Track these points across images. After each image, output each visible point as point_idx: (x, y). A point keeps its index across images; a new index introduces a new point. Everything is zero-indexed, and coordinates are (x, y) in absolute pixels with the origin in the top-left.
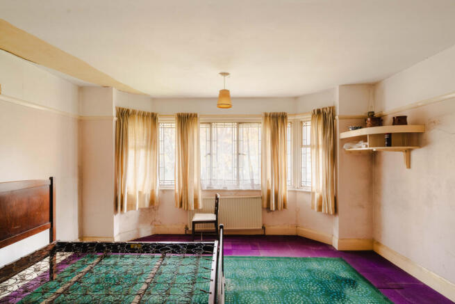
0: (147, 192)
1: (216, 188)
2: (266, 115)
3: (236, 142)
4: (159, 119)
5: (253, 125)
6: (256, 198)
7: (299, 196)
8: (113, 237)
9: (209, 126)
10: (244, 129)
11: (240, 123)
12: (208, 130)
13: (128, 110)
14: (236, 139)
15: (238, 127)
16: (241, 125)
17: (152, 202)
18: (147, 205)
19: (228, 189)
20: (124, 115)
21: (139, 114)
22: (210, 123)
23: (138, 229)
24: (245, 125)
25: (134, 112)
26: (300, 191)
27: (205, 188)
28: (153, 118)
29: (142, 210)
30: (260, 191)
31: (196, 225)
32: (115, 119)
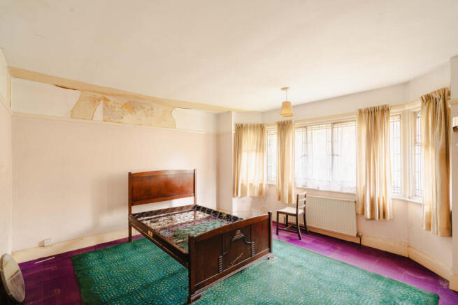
0: (257, 184)
1: (310, 187)
2: (360, 112)
3: (330, 143)
4: (267, 128)
5: (349, 124)
6: (349, 202)
7: (412, 208)
8: (232, 212)
9: (304, 129)
10: (339, 129)
11: (334, 124)
12: (304, 133)
13: (242, 125)
14: (330, 140)
15: (332, 128)
16: (336, 126)
17: (261, 193)
18: (256, 194)
19: (321, 189)
20: (240, 128)
21: (251, 126)
22: (305, 127)
23: (251, 212)
24: (340, 125)
25: (247, 125)
26: (412, 202)
27: (300, 186)
28: (262, 127)
29: (253, 198)
30: (355, 195)
31: (280, 215)
32: (233, 132)
